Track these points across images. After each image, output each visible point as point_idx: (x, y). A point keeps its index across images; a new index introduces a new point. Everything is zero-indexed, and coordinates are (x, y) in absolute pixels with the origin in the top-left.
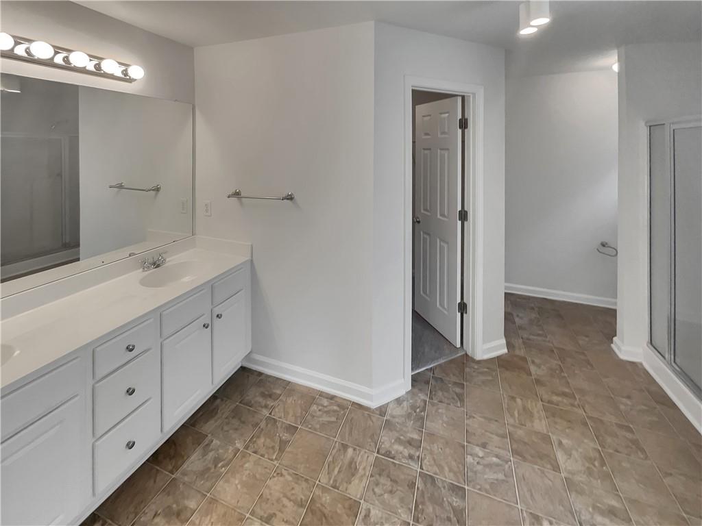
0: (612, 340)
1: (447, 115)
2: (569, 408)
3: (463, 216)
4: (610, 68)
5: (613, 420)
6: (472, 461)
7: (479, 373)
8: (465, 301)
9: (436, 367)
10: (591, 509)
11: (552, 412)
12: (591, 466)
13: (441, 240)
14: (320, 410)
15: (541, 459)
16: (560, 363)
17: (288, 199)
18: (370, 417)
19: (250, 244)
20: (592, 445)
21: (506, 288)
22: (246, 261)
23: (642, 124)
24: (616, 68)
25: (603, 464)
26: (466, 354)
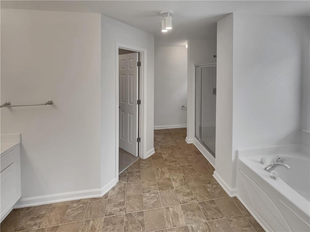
0: (185, 138)
1: (132, 60)
2: (175, 166)
3: (139, 102)
4: (185, 46)
5: (187, 164)
6: (145, 199)
7: (146, 164)
8: (140, 137)
9: (128, 168)
10: (183, 196)
11: (170, 169)
12: (182, 182)
13: (130, 113)
14: (72, 211)
15: (168, 187)
16: (172, 151)
17: (49, 104)
18: (100, 202)
19: (19, 134)
20: (182, 175)
21: (154, 128)
22: (17, 145)
23: (194, 65)
24: (187, 46)
25: (185, 180)
26: (140, 159)
